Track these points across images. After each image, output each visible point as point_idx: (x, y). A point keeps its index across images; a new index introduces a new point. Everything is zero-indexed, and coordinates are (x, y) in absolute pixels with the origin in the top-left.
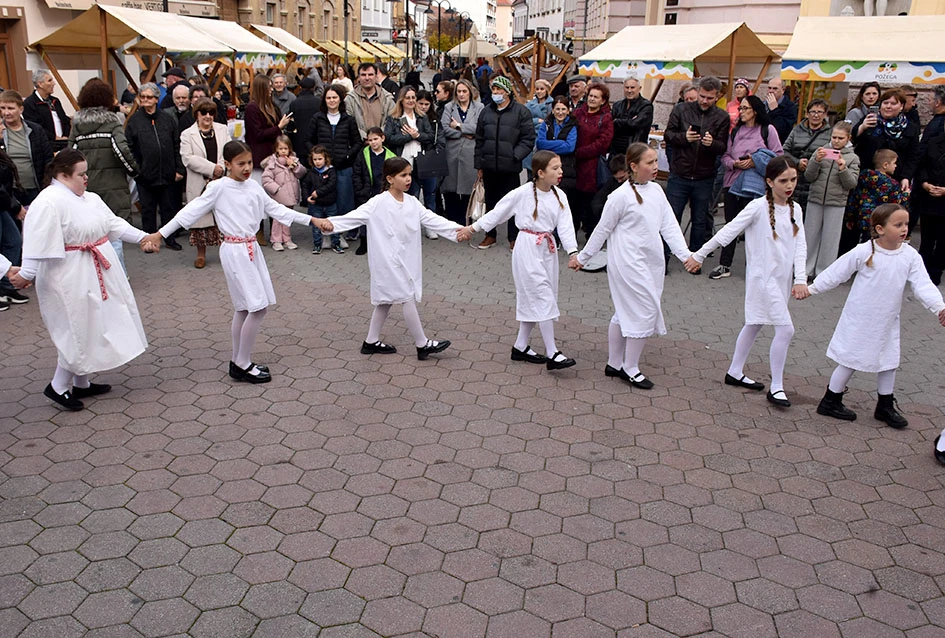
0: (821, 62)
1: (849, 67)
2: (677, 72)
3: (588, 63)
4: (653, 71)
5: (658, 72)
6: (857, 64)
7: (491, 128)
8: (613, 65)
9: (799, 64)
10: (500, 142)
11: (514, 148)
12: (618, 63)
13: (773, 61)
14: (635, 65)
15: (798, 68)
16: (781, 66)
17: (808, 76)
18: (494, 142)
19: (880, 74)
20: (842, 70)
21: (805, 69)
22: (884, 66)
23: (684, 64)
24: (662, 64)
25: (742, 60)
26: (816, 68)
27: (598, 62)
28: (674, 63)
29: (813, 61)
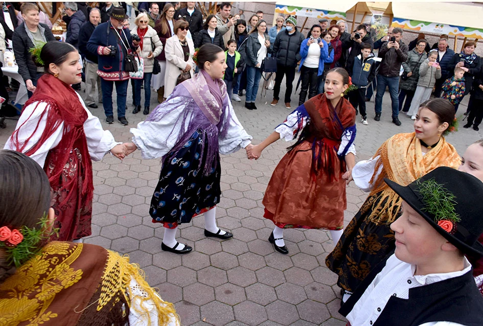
0: (411, 20)
1: (423, 24)
6: (427, 23)
7: (285, 43)
9: (401, 20)
10: (289, 51)
11: (296, 54)
15: (400, 22)
17: (404, 26)
18: (286, 51)
19: (435, 28)
20: (419, 25)
21: (403, 23)
22: (438, 25)
26: (408, 23)
29: (407, 20)
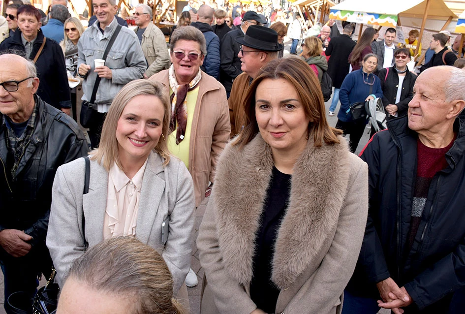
2: (387, 22)
3: (335, 11)
4: (372, 19)
5: (375, 20)
8: (349, 14)
12: (352, 12)
13: (453, 19)
14: (362, 15)
16: (457, 23)
23: (392, 16)
24: (378, 16)
25: (432, 17)
27: (341, 11)
28: (386, 16)
